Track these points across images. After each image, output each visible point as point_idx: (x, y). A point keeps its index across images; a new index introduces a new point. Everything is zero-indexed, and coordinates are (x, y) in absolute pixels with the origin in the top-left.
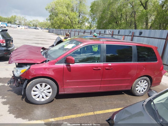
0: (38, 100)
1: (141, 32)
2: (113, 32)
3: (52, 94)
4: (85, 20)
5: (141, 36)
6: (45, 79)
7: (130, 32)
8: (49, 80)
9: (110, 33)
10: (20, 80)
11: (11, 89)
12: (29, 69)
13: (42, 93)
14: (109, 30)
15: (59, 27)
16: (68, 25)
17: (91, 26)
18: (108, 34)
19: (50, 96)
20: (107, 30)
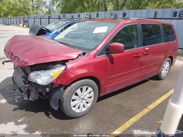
0: (78, 111)
1: (125, 13)
2: (90, 15)
3: (94, 99)
4: (41, 4)
5: (125, 17)
6: (86, 80)
7: (111, 14)
8: (91, 80)
9: (86, 17)
10: (49, 90)
11: (16, 106)
12: (66, 69)
13: (83, 101)
14: (84, 14)
15: (6, 15)
16: (19, 11)
17: (49, 10)
18: (84, 18)
19: (92, 101)
20: (82, 14)
